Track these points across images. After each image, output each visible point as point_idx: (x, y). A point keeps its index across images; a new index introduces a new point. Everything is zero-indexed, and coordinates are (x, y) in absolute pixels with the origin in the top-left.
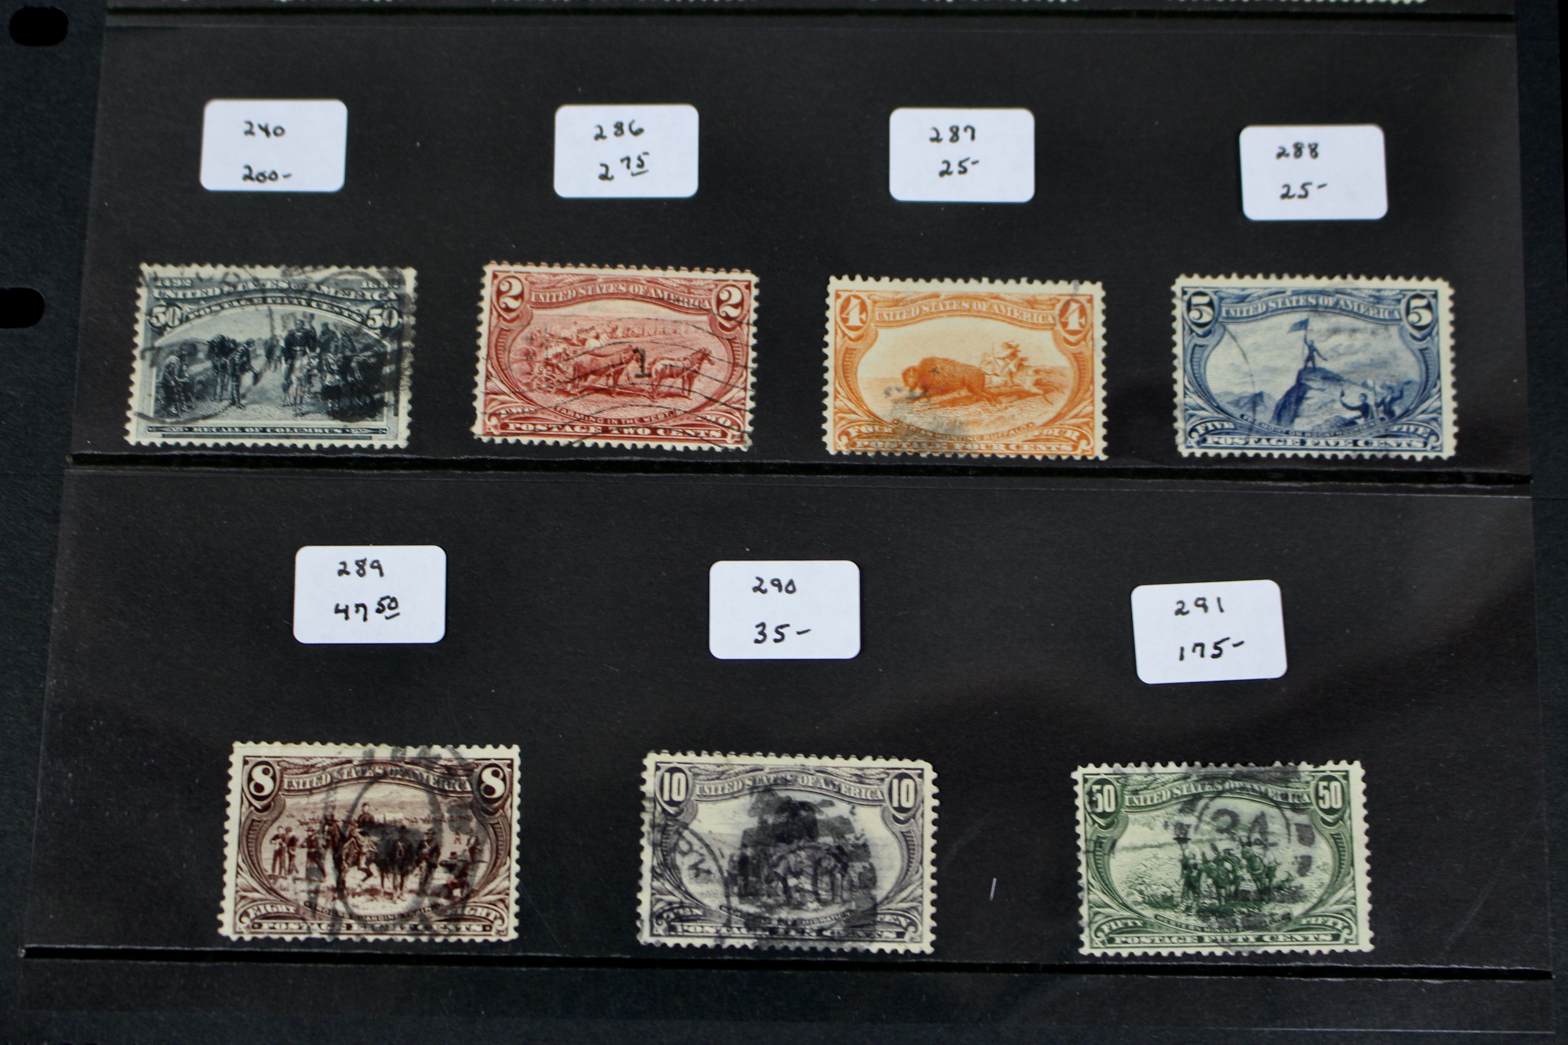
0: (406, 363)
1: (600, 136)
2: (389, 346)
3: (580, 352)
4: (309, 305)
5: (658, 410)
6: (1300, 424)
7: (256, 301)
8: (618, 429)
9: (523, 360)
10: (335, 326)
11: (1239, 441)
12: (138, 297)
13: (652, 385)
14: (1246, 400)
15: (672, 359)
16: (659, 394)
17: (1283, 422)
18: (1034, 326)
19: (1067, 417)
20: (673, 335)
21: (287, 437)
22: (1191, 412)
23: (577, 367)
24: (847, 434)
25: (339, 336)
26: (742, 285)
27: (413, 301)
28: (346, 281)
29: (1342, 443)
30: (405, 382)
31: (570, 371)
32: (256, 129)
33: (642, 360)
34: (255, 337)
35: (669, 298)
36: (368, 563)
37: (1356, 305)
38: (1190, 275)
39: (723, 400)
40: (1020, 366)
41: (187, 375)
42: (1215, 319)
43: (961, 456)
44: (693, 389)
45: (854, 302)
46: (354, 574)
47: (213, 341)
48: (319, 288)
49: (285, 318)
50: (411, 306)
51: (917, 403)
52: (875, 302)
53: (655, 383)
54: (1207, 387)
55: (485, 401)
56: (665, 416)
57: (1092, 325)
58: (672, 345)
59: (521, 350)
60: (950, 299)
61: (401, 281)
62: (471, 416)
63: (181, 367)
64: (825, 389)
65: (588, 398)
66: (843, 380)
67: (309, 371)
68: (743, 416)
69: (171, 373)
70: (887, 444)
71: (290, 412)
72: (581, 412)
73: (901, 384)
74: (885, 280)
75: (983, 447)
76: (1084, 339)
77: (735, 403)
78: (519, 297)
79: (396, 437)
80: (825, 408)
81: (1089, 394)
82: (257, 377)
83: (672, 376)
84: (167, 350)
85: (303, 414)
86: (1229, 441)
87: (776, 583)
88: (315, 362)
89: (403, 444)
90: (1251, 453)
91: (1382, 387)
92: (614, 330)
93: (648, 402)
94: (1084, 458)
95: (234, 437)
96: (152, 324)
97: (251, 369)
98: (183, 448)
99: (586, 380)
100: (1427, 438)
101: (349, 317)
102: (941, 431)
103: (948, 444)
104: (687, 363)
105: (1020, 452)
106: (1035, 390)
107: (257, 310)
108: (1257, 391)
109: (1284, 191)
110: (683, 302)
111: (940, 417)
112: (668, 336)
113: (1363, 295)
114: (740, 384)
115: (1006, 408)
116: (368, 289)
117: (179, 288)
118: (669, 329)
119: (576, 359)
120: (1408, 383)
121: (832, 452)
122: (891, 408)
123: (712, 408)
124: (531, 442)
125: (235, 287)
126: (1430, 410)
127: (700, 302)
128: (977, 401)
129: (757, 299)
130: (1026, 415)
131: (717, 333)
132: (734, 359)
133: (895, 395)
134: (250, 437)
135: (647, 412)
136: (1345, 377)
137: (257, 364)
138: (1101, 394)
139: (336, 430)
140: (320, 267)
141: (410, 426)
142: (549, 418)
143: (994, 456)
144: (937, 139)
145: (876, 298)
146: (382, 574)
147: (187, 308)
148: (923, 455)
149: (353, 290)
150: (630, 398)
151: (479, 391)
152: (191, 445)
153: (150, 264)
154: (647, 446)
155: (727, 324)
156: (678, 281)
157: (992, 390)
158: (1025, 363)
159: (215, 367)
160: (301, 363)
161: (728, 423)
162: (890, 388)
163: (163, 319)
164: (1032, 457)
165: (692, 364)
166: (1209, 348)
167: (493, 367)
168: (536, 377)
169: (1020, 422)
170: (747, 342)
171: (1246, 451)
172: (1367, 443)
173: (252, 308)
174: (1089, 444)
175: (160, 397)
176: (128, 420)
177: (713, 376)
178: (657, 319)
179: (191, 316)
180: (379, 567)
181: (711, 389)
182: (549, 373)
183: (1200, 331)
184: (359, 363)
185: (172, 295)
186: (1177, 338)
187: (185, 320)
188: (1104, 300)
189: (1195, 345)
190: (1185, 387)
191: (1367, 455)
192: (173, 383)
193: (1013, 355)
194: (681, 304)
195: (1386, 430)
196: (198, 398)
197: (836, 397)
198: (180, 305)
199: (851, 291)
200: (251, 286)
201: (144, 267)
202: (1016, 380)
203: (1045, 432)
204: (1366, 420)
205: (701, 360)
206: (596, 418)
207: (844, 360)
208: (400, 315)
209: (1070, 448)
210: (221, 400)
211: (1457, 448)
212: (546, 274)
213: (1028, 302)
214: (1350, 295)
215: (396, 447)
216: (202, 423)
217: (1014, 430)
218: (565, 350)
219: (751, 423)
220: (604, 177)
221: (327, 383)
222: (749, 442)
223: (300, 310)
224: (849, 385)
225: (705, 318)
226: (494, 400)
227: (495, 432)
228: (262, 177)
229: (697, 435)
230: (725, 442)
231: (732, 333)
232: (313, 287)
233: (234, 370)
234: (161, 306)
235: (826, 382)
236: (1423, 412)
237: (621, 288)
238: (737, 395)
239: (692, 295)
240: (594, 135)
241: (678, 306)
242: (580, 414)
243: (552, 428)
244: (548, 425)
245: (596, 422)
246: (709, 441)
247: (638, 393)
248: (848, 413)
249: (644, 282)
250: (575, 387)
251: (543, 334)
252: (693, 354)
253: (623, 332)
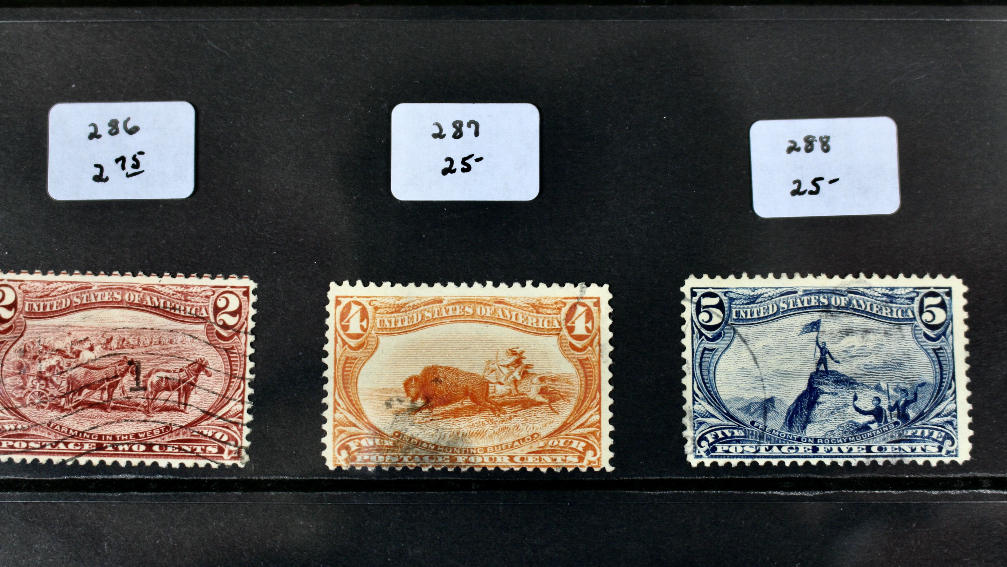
1: (94, 136)
3: (74, 365)
5: (154, 425)
6: (812, 431)
8: (113, 445)
9: (16, 374)
11: (750, 449)
13: (148, 398)
14: (757, 407)
15: (168, 371)
16: (154, 408)
17: (795, 429)
18: (539, 332)
19: (573, 427)
20: (170, 346)
22: (700, 419)
23: (71, 381)
24: (347, 448)
26: (239, 292)
29: (855, 449)
31: (64, 384)
33: (137, 372)
35: (165, 307)
37: (868, 304)
38: (699, 276)
39: (220, 414)
40: (525, 374)
42: (725, 321)
43: (463, 470)
44: (189, 403)
45: (355, 308)
51: (419, 414)
52: (376, 308)
53: (151, 396)
54: (716, 393)
56: (161, 432)
57: (599, 330)
58: (168, 356)
59: (14, 363)
60: (453, 304)
64: (324, 400)
65: (82, 412)
66: (343, 391)
68: (241, 431)
70: (388, 458)
72: (74, 428)
73: (403, 395)
74: (387, 285)
75: (486, 459)
76: (591, 344)
77: (232, 416)
78: (12, 306)
80: (325, 421)
81: (596, 401)
83: (167, 389)
86: (740, 449)
90: (761, 462)
91: (895, 390)
92: (109, 341)
93: (144, 417)
94: (590, 469)
99: (80, 394)
100: (942, 443)
102: (443, 443)
103: (451, 457)
104: (183, 374)
105: (524, 465)
106: (540, 399)
108: (768, 397)
109: (795, 187)
110: (179, 310)
111: (443, 429)
112: (164, 347)
113: (876, 294)
114: (237, 396)
115: (510, 418)
118: (165, 339)
119: (70, 373)
120: (922, 385)
121: (332, 466)
122: (392, 420)
123: (209, 422)
124: (24, 461)
126: (945, 412)
127: (197, 310)
128: (480, 411)
129: (254, 306)
130: (531, 426)
131: (214, 342)
132: (232, 370)
133: (397, 406)
135: (143, 428)
136: (858, 380)
138: (608, 401)
142: (42, 434)
143: (497, 468)
144: (440, 135)
145: (377, 304)
148: (425, 469)
150: (124, 413)
154: (142, 463)
155: (225, 333)
156: (174, 287)
157: (496, 400)
158: (530, 371)
161: (225, 438)
162: (391, 399)
164: (537, 470)
165: (189, 376)
166: (719, 352)
168: (29, 392)
169: (524, 434)
170: (245, 352)
171: (756, 460)
172: (880, 449)
174: (595, 455)
177: (210, 388)
178: (152, 329)
181: (208, 401)
182: (43, 387)
183: (709, 334)
186: (686, 342)
188: (610, 303)
189: (705, 349)
190: (694, 392)
191: (881, 461)
193: (518, 362)
194: (177, 312)
195: (900, 435)
197: (335, 409)
199: (352, 297)
202: (521, 389)
203: (550, 443)
204: (879, 425)
205: (198, 371)
206: (91, 434)
207: (344, 370)
209: (576, 460)
211: (972, 453)
212: (40, 281)
213: (533, 305)
214: (863, 294)
217: (519, 441)
219: (248, 438)
220: (98, 178)
222: (247, 458)
224: (349, 396)
225: (202, 327)
229: (193, 451)
230: (222, 457)
231: (229, 342)
235: (325, 394)
236: (938, 415)
237: (116, 295)
238: (234, 408)
239: (189, 303)
240: (88, 134)
241: (174, 314)
242: (74, 431)
243: (45, 445)
244: (41, 442)
245: (90, 438)
246: (205, 458)
247: (134, 407)
248: (348, 426)
249: (140, 290)
250: (69, 401)
251: (36, 346)
252: (190, 365)
253: (118, 343)
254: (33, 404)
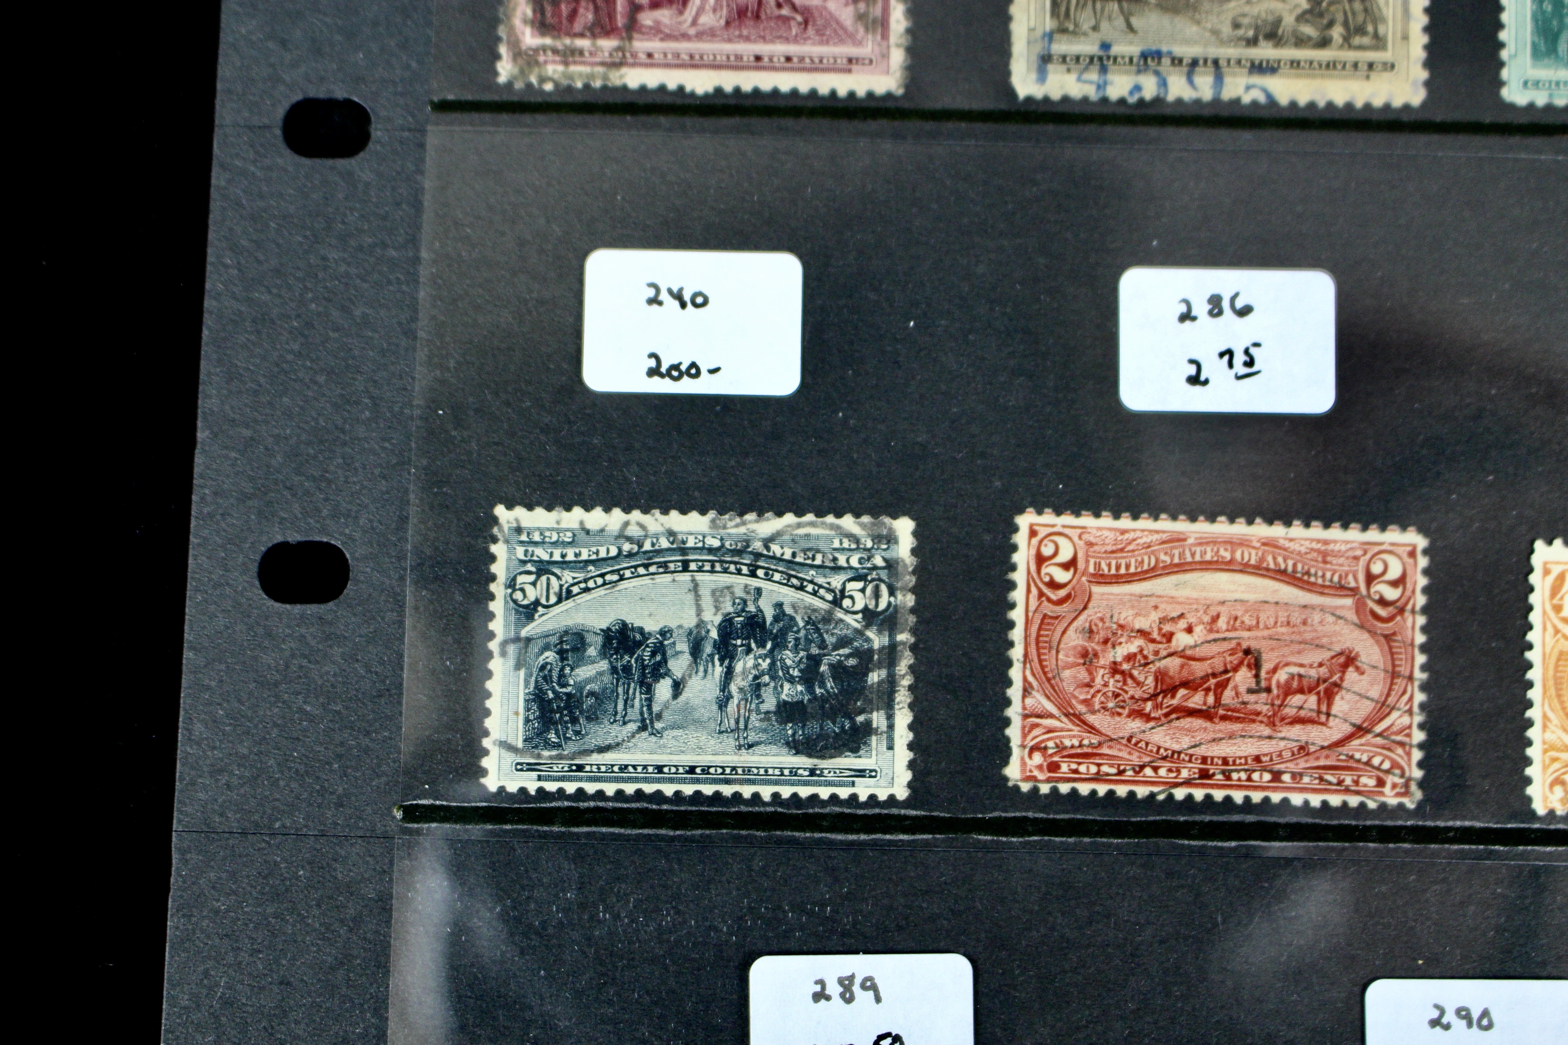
0: (902, 667)
1: (1186, 317)
2: (877, 640)
3: (1163, 653)
4: (753, 574)
5: (1282, 744)
7: (672, 566)
8: (1223, 772)
9: (1079, 665)
10: (794, 607)
12: (493, 558)
13: (1273, 705)
15: (1301, 665)
16: (1283, 719)
20: (1302, 628)
21: (727, 782)
23: (1160, 676)
24: (1563, 783)
25: (801, 624)
26: (1403, 551)
27: (910, 569)
28: (808, 536)
30: (903, 697)
31: (1150, 681)
32: (664, 296)
33: (1256, 665)
34: (673, 625)
35: (1295, 571)
36: (858, 981)
39: (1378, 729)
41: (571, 682)
46: (836, 1000)
47: (609, 629)
48: (768, 548)
49: (717, 594)
50: (908, 577)
53: (1277, 702)
55: (1023, 727)
56: (1293, 754)
58: (1300, 643)
59: (1075, 648)
61: (891, 539)
62: (1004, 753)
63: (562, 669)
64: (1528, 714)
65: (1176, 723)
66: (1556, 700)
67: (756, 678)
68: (1409, 754)
69: (547, 679)
71: (730, 741)
72: (1167, 745)
77: (1396, 733)
78: (1070, 565)
79: (892, 783)
80: (1529, 744)
82: (678, 687)
83: (1301, 691)
84: (540, 643)
85: (750, 746)
87: (1463, 1014)
88: (765, 664)
89: (902, 793)
92: (1215, 619)
93: (1267, 731)
95: (646, 780)
96: (515, 601)
97: (668, 673)
98: (570, 798)
99: (1173, 697)
101: (815, 593)
104: (1323, 671)
107: (674, 580)
110: (1316, 575)
112: (1295, 629)
114: (1403, 705)
116: (842, 550)
117: (555, 544)
118: (1296, 618)
119: (1158, 664)
121: (1541, 810)
123: (1363, 740)
124: (1094, 792)
125: (640, 546)
127: (1340, 577)
129: (1426, 572)
131: (1368, 625)
132: (1394, 666)
134: (671, 781)
135: (1266, 747)
137: (679, 665)
139: (800, 772)
140: (769, 515)
141: (911, 765)
142: (1120, 754)
146: (878, 999)
147: (568, 577)
149: (818, 551)
150: (1239, 726)
151: (1014, 712)
152: (580, 791)
153: (510, 507)
154: (1267, 800)
155: (1382, 612)
156: (1307, 543)
159: (614, 670)
160: (744, 664)
161: (1386, 765)
163: (532, 594)
165: (1332, 673)
167: (1033, 674)
168: (1099, 691)
170: (1413, 640)
173: (668, 578)
175: (531, 717)
176: (486, 752)
177: (1363, 692)
178: (1277, 603)
179: (575, 590)
180: (874, 988)
181: (1362, 711)
182: (1119, 685)
184: (831, 666)
185: (545, 557)
187: (566, 595)
192: (551, 695)
194: (1312, 579)
196: (589, 719)
197: (1545, 727)
198: (557, 571)
199: (1565, 564)
200: (664, 543)
201: (500, 511)
205: (1345, 666)
206: (1191, 756)
207: (1556, 671)
208: (892, 592)
210: (625, 723)
212: (1110, 529)
215: (892, 798)
216: (596, 758)
218: (1141, 651)
219: (1421, 765)
220: (1194, 380)
221: (784, 697)
222: (1418, 795)
223: (739, 582)
224: (1563, 709)
225: (1348, 602)
226: (1037, 725)
227: (1041, 776)
228: (675, 372)
229: (1340, 783)
230: (1382, 794)
231: (1390, 624)
232: (757, 546)
233: (643, 675)
234: (529, 573)
235: (1530, 704)
237: (1222, 552)
238: (1399, 721)
239: (1328, 566)
240: (1178, 315)
241: (1308, 583)
242: (1166, 750)
243: (1124, 771)
244: (1119, 765)
245: (1190, 761)
246: (1358, 793)
247: (1252, 717)
248: (1562, 751)
249: (1258, 545)
250: (1157, 707)
251: (1107, 624)
252: (1333, 658)
253: (1228, 623)
254: (1105, 708)
